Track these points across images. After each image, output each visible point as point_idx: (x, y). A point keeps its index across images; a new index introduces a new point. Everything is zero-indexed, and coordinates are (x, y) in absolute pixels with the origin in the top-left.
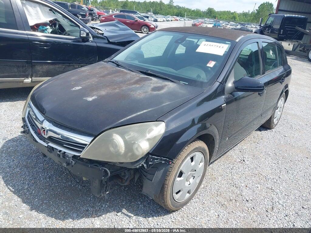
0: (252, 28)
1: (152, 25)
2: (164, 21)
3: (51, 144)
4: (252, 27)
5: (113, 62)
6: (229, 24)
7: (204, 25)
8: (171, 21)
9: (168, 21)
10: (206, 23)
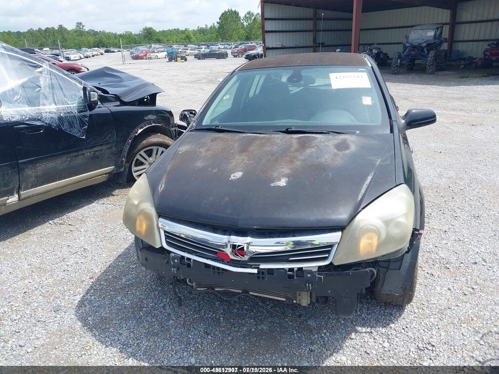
0: (226, 50)
1: (83, 68)
2: (81, 58)
3: (263, 266)
4: (219, 48)
5: (209, 129)
6: (189, 48)
7: (152, 54)
8: (93, 56)
9: (87, 57)
10: (153, 52)
